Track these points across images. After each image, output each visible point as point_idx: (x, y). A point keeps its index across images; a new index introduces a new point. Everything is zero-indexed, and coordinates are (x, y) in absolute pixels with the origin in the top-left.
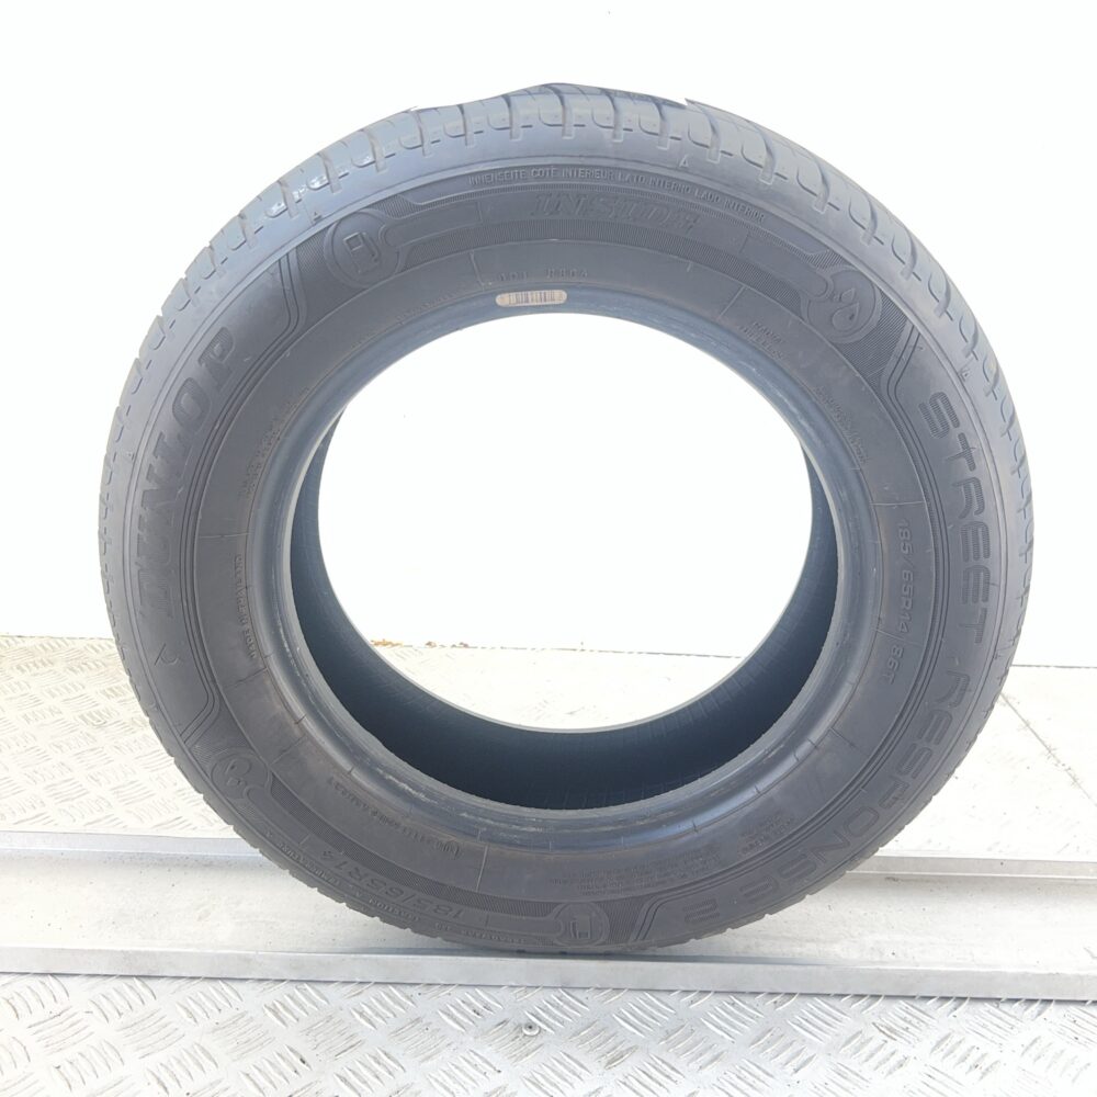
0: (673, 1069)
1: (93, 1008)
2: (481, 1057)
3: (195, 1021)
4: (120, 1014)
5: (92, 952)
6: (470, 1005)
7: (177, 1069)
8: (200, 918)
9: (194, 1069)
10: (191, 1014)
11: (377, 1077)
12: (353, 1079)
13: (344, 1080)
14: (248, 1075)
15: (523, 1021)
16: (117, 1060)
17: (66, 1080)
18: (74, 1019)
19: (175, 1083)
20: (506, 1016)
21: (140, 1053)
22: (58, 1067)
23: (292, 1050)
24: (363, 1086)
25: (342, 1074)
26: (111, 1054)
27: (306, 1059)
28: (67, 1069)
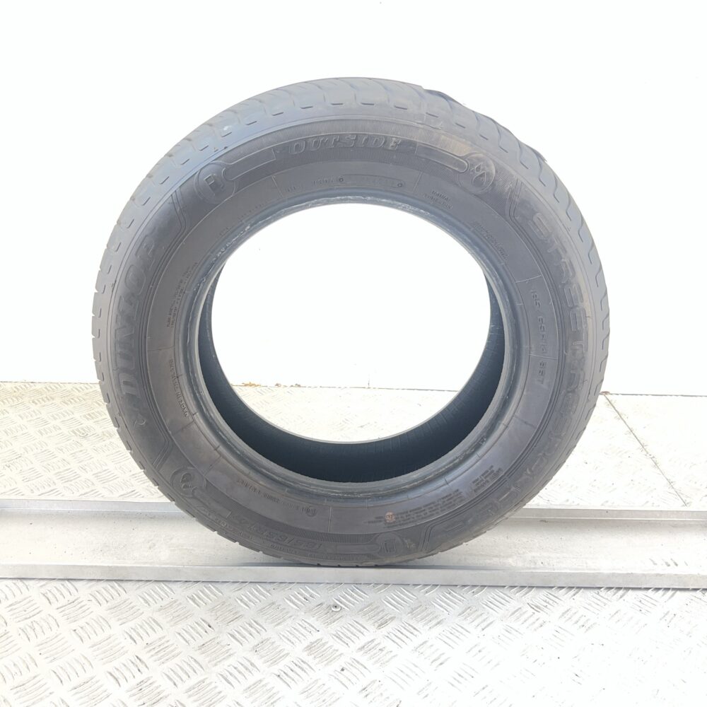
0: (415, 629)
1: (91, 598)
2: (308, 624)
3: (149, 605)
4: (107, 602)
5: (92, 567)
6: (302, 595)
7: (141, 631)
8: (150, 548)
9: (150, 631)
10: (146, 602)
11: (251, 634)
12: (237, 636)
13: (233, 636)
14: (179, 634)
15: (332, 604)
16: (107, 626)
17: (80, 637)
18: (82, 604)
19: (140, 638)
20: (323, 601)
21: (120, 622)
22: (75, 630)
23: (203, 620)
24: (244, 639)
25: (231, 632)
26: (104, 623)
27: (212, 626)
28: (80, 631)
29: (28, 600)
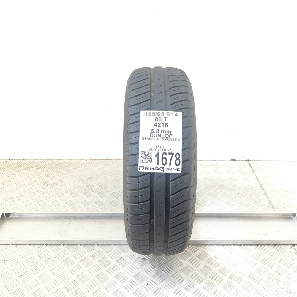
0: (173, 267)
1: (56, 257)
2: (135, 266)
3: (77, 259)
4: (62, 258)
5: (56, 241)
6: (132, 254)
7: (75, 270)
8: (76, 231)
9: (78, 270)
10: (76, 258)
11: (114, 271)
12: (109, 271)
13: (108, 271)
14: (88, 271)
15: (143, 257)
16: (62, 268)
17: (53, 273)
18: (52, 259)
19: (74, 273)
20: (140, 256)
21: (67, 266)
22: (51, 270)
23: (97, 265)
24: (112, 272)
25: (107, 270)
26: (61, 267)
27: (100, 267)
28: (53, 270)
29: (33, 258)
